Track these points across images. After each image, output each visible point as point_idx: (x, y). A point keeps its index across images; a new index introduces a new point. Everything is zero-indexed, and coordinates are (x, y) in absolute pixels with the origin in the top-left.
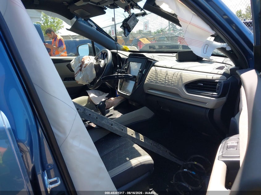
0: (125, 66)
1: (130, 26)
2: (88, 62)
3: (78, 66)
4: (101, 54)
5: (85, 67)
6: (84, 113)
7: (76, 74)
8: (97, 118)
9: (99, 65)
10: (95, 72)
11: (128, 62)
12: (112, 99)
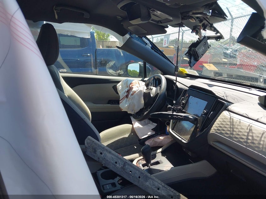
0: (183, 100)
1: (198, 54)
2: (137, 89)
3: (124, 91)
4: (153, 80)
5: (132, 95)
6: (124, 169)
7: (121, 100)
8: (139, 177)
9: (149, 94)
10: (143, 102)
11: (187, 95)
12: (161, 138)
